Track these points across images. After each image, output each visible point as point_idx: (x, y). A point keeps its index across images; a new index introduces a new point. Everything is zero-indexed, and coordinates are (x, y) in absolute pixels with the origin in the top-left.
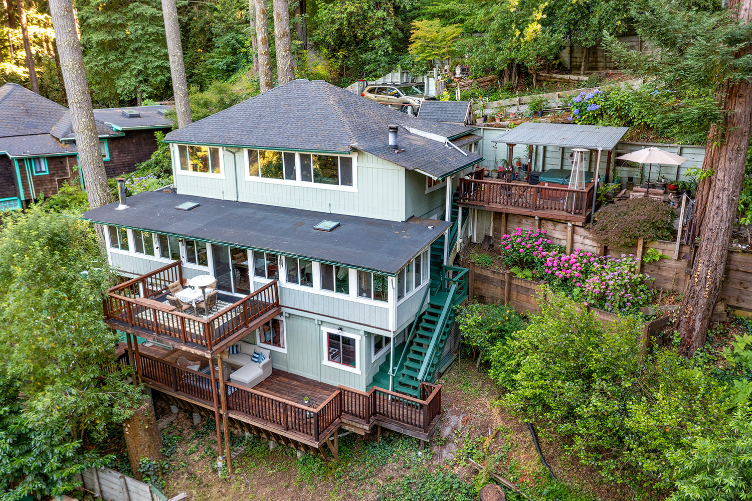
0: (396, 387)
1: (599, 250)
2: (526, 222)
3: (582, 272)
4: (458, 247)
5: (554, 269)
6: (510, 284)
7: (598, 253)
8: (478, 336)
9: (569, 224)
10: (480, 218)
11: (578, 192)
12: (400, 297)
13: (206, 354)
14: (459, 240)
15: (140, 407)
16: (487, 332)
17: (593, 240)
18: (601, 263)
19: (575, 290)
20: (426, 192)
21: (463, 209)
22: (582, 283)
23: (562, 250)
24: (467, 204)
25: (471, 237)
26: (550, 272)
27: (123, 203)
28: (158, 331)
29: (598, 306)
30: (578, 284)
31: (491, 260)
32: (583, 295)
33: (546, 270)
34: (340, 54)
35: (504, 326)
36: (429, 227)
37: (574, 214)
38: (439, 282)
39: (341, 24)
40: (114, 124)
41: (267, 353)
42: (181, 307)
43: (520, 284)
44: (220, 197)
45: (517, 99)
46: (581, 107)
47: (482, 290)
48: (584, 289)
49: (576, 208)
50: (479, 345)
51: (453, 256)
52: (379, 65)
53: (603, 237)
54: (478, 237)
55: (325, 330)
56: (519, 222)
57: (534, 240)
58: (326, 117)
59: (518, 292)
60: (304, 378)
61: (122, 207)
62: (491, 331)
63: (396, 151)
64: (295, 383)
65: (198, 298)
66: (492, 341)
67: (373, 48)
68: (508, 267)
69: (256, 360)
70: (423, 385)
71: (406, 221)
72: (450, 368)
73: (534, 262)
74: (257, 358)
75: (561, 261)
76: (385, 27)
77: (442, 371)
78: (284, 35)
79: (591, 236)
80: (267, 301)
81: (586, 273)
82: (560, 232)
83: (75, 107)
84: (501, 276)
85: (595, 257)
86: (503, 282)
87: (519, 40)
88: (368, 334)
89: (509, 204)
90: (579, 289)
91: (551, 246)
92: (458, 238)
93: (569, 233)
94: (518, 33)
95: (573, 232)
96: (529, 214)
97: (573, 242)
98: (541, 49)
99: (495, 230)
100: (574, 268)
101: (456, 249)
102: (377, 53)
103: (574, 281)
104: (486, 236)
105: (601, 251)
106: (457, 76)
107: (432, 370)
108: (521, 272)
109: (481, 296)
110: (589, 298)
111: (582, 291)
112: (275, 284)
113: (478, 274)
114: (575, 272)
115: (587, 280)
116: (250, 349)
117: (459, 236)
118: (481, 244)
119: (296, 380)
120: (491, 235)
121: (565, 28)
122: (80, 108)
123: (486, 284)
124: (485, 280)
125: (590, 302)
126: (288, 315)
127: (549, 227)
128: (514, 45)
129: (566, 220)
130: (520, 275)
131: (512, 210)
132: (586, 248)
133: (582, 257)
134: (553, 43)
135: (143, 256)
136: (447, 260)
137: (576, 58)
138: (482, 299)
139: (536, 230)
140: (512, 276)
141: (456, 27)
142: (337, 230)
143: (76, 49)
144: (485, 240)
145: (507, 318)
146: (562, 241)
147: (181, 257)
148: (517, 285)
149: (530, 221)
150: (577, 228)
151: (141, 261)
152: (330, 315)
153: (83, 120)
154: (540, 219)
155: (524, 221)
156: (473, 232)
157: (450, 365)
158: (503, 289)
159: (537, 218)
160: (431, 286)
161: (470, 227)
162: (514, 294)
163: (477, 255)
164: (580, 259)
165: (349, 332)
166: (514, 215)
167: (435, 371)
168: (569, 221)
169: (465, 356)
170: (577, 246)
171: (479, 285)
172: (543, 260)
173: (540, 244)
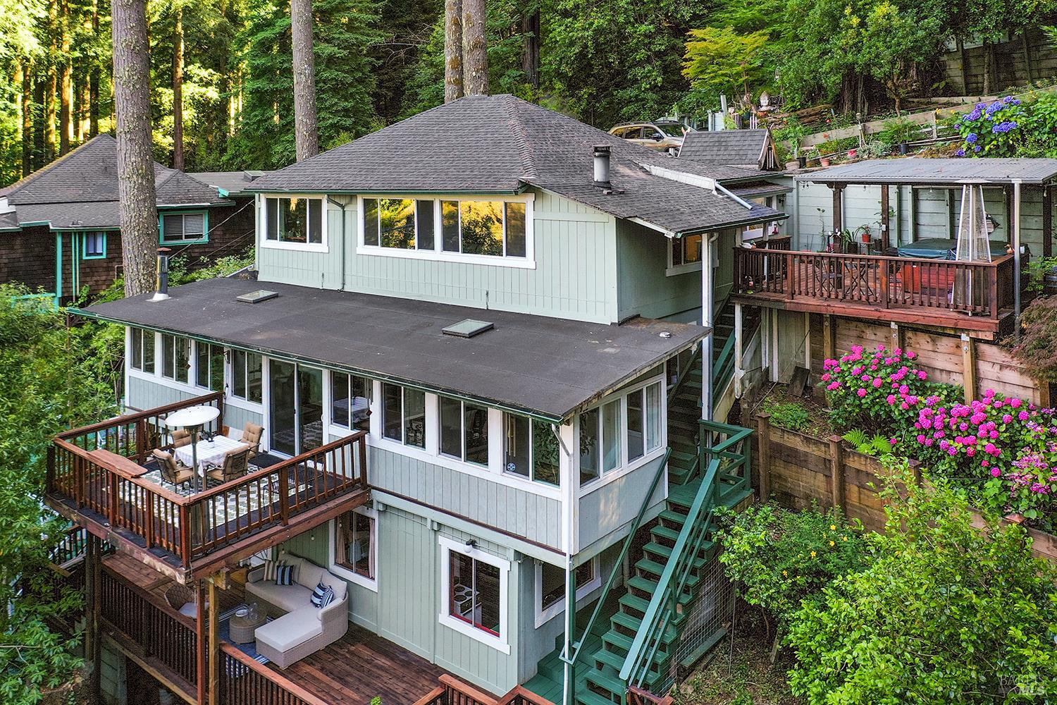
0: (582, 693)
1: (1038, 394)
2: (873, 337)
3: (1003, 445)
4: (738, 386)
5: (937, 435)
6: (842, 468)
7: (1038, 402)
8: (763, 582)
9: (964, 337)
10: (783, 333)
11: (976, 266)
12: (587, 476)
13: (177, 574)
14: (739, 373)
15: (61, 685)
16: (785, 573)
17: (1022, 372)
18: (1045, 424)
19: (988, 484)
20: (669, 273)
21: (745, 311)
22: (1003, 469)
23: (954, 394)
24: (749, 298)
25: (767, 370)
26: (928, 442)
27: (161, 292)
28: (114, 520)
29: (1049, 528)
30: (994, 471)
31: (806, 415)
32: (1009, 498)
33: (920, 438)
34: (584, 92)
35: (825, 562)
36: (662, 335)
37: (974, 315)
38: (693, 456)
39: (586, 46)
40: (222, 188)
41: (339, 588)
42: (176, 474)
43: (863, 468)
44: (316, 284)
45: (860, 127)
46: (980, 128)
47: (786, 480)
48: (1010, 484)
49: (976, 302)
50: (763, 605)
51: (724, 406)
52: (643, 105)
53: (1042, 362)
54: (781, 370)
55: (447, 543)
56: (860, 337)
57: (889, 370)
58: (497, 144)
59: (861, 486)
60: (404, 651)
61: (158, 297)
62: (795, 572)
63: (605, 192)
64: (382, 661)
65: (213, 458)
66: (795, 597)
67: (635, 81)
68: (840, 430)
69: (317, 601)
70: (632, 693)
71: (620, 324)
72: (710, 656)
73: (894, 421)
74: (319, 597)
75: (951, 417)
76: (652, 47)
77: (687, 663)
78: (475, 46)
79: (1015, 363)
80: (339, 472)
81: (1013, 445)
82: (947, 357)
83: (123, 140)
84: (823, 448)
85: (1030, 410)
86: (827, 462)
87: (859, 34)
88: (526, 562)
89: (833, 296)
90: (999, 483)
91: (928, 385)
92: (737, 368)
93: (967, 358)
94: (855, 21)
95: (976, 356)
96: (875, 315)
97: (977, 378)
98: (899, 44)
99: (814, 355)
100: (981, 432)
101: (732, 391)
102: (639, 88)
103: (985, 464)
104: (797, 369)
105: (1042, 396)
106: (764, 109)
107: (661, 657)
108: (868, 442)
109: (786, 494)
110: (1024, 504)
111: (1006, 488)
112: (361, 438)
113: (778, 445)
114: (985, 442)
115: (1014, 463)
116: (309, 576)
117: (738, 364)
118: (788, 385)
119: (386, 654)
120: (808, 367)
121: (943, 12)
122: (130, 140)
123: (794, 468)
124: (792, 457)
125: (1026, 515)
126: (381, 508)
127: (922, 346)
128: (851, 42)
129: (955, 329)
130: (864, 448)
131: (839, 308)
132: (1006, 392)
133: (999, 410)
134: (921, 33)
135: (172, 383)
136: (712, 412)
137: (976, 76)
138: (787, 500)
139: (893, 350)
140: (845, 450)
141: (760, 35)
142: (485, 337)
143: (138, 53)
144: (794, 377)
145: (832, 544)
146: (954, 376)
147: (225, 386)
148: (858, 471)
149: (881, 333)
150: (984, 348)
151: (168, 391)
152: (454, 511)
153: (133, 159)
154: (903, 328)
155: (869, 334)
156: (771, 360)
157: (710, 650)
158: (828, 477)
159: (893, 326)
160: (671, 460)
161: (765, 348)
162: (853, 490)
163: (778, 405)
164: (994, 412)
165: (489, 551)
166: (849, 319)
167: (668, 661)
168: (963, 330)
169: (746, 632)
170: (986, 386)
171: (780, 468)
172: (911, 414)
173: (901, 380)
